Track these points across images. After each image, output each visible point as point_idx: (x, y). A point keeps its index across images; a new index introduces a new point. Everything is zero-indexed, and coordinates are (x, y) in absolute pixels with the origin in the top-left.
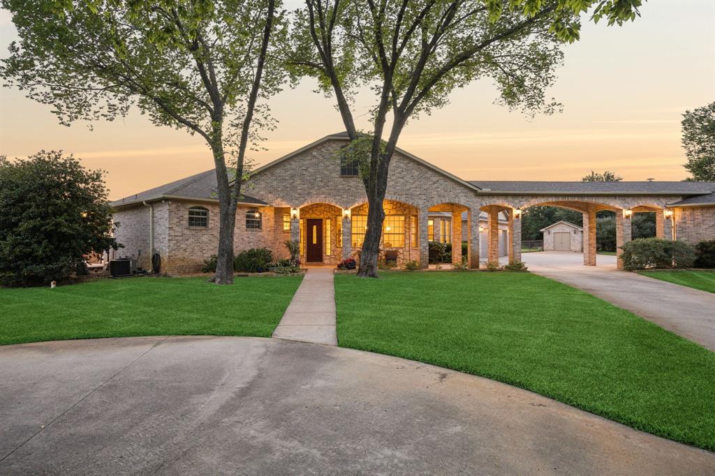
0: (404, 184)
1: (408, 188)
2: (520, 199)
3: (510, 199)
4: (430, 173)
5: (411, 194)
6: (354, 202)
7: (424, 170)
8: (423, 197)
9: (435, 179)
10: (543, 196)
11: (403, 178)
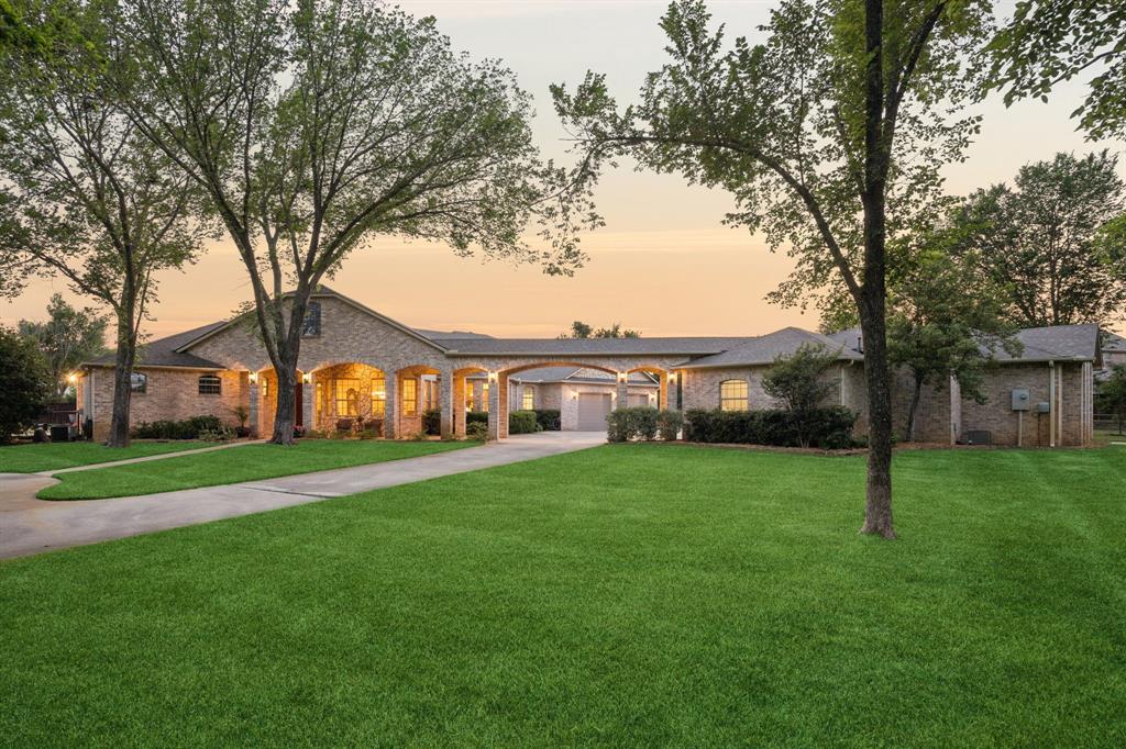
0: (368, 345)
1: (372, 349)
2: (497, 361)
3: (485, 361)
4: (397, 332)
5: (377, 357)
6: (314, 365)
7: (391, 329)
8: (389, 359)
9: (401, 339)
10: (524, 357)
11: (366, 338)
